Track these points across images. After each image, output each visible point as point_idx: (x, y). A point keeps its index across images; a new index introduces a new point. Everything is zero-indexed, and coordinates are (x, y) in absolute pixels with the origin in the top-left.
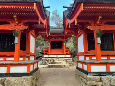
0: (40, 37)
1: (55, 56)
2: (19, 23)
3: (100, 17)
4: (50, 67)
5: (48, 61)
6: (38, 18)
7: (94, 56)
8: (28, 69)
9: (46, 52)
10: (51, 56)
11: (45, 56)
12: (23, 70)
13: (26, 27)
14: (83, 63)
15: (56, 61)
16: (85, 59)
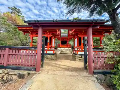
0: (56, 39)
1: (63, 48)
2: (49, 34)
3: (83, 31)
4: (61, 53)
5: (60, 50)
6: (57, 32)
7: (81, 48)
8: (53, 52)
9: (59, 46)
10: (61, 48)
11: (58, 48)
12: (52, 52)
13: (52, 35)
14: (76, 51)
15: (63, 51)
16: (77, 49)
